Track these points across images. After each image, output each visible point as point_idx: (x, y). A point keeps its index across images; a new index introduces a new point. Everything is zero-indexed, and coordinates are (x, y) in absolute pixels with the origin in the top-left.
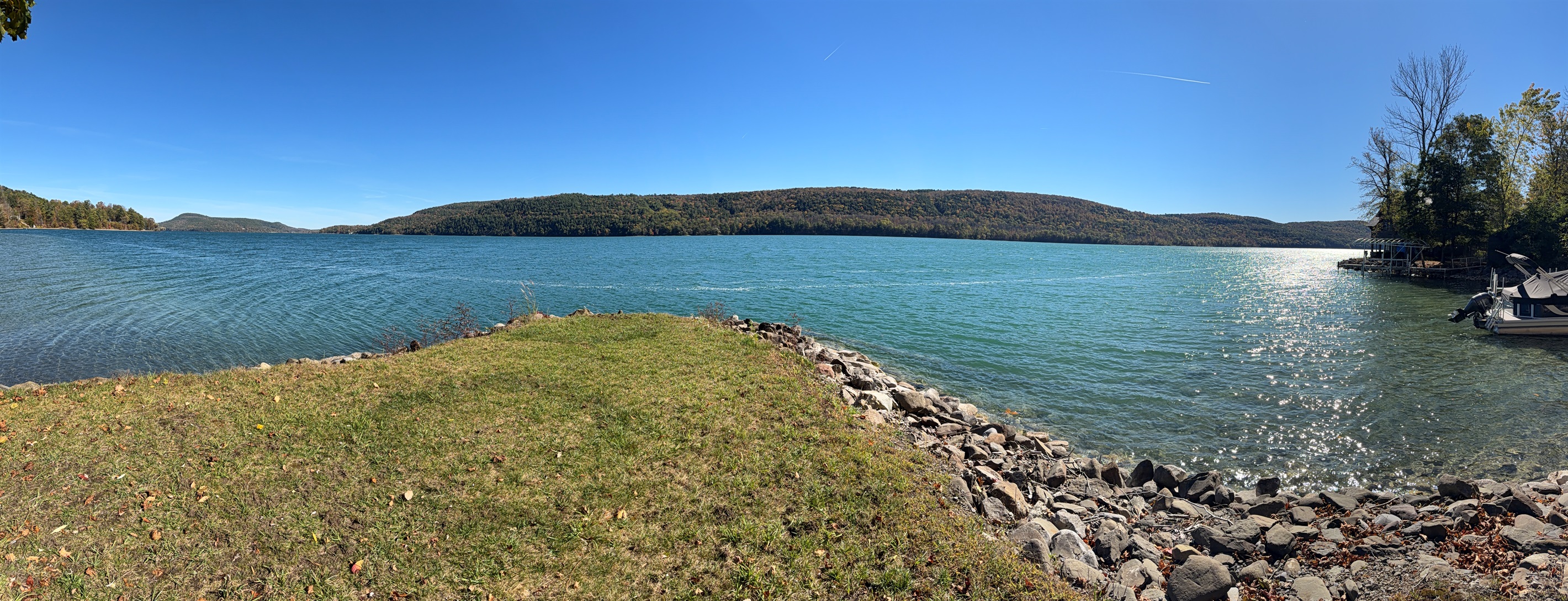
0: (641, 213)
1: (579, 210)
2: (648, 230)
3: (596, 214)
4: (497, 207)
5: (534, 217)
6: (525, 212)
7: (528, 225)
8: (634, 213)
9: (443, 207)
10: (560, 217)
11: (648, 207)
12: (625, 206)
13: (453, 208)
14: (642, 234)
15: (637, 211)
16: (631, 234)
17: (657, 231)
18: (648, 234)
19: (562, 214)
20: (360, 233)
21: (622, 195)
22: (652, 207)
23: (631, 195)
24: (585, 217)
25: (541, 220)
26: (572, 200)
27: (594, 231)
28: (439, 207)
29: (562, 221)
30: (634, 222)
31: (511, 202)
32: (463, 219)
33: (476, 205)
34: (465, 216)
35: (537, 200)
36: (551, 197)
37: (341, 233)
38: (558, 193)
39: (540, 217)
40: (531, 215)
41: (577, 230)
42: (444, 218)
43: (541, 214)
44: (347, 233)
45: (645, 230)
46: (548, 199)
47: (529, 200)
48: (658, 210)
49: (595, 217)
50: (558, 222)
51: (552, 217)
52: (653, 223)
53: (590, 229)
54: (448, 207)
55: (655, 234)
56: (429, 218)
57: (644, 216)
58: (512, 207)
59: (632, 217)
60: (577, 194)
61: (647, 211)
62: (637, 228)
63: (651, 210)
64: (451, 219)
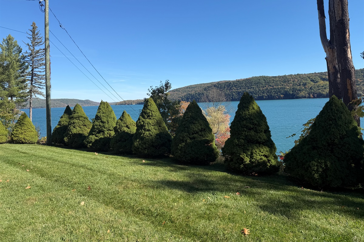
0: (305, 85)
1: (264, 85)
2: (309, 94)
3: (275, 87)
4: (215, 86)
5: (236, 90)
6: (231, 88)
7: (233, 95)
8: (300, 85)
9: (184, 88)
10: (252, 90)
11: (309, 81)
12: (293, 81)
13: (190, 88)
14: (305, 97)
15: (302, 83)
16: (298, 98)
17: (316, 95)
18: (309, 97)
19: (253, 88)
20: (138, 104)
21: (292, 75)
22: (312, 81)
23: (298, 75)
24: (267, 89)
25: (241, 92)
26: (259, 80)
27: (274, 97)
28: (182, 88)
29: (253, 92)
30: (300, 90)
31: (223, 83)
32: (196, 94)
33: (203, 85)
34: (197, 92)
35: (238, 81)
36: (247, 79)
37: (128, 104)
38: (251, 77)
39: (240, 90)
40: (234, 90)
41: (263, 96)
42: (185, 94)
43: (240, 89)
44: (132, 104)
45: (307, 95)
46: (244, 80)
47: (233, 82)
48: (317, 82)
49: (274, 89)
50: (251, 93)
51: (247, 90)
52: (313, 91)
53: (271, 95)
54: (187, 87)
55: (314, 97)
56: (177, 94)
57: (307, 86)
58: (223, 86)
59: (298, 88)
60: (263, 77)
61: (308, 83)
62: (302, 94)
63: (312, 83)
64: (189, 94)
